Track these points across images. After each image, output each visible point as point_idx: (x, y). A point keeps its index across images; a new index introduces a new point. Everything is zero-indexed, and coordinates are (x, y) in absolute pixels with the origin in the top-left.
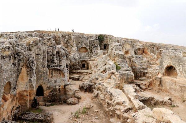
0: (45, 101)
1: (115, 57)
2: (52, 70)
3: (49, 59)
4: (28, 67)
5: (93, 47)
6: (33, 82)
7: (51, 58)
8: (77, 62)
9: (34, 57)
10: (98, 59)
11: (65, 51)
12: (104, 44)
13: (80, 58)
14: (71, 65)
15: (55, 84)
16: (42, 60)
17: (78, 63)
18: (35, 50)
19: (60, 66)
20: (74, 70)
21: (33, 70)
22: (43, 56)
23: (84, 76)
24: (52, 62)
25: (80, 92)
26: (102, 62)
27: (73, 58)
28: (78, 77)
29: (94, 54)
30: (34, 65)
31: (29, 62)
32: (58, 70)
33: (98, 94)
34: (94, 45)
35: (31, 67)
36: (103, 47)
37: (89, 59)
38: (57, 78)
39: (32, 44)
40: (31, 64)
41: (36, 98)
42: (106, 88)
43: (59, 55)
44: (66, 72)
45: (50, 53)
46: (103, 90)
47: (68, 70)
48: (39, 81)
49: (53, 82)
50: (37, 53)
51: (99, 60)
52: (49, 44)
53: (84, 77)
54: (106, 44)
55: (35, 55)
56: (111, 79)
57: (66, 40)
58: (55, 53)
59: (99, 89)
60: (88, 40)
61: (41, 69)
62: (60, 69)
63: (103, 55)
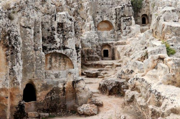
0: (38, 110)
1: (163, 33)
2: (52, 56)
3: (46, 37)
4: (7, 46)
5: (122, 19)
6: (17, 73)
7: (49, 34)
8: (94, 47)
9: (19, 30)
10: (132, 40)
11: (73, 23)
12: (143, 15)
13: (99, 40)
14: (84, 52)
15: (55, 80)
16: (32, 37)
17: (95, 49)
18: (20, 18)
19: (65, 48)
20: (89, 60)
21: (17, 52)
22: (34, 29)
23: (107, 70)
24: (50, 41)
25: (101, 94)
26: (139, 44)
27: (88, 40)
28: (97, 72)
29: (124, 33)
30: (19, 45)
31: (9, 38)
32: (61, 55)
33: (133, 97)
34: (124, 16)
35: (13, 47)
36: (140, 20)
37: (115, 42)
38: (60, 70)
39: (13, 8)
40: (13, 42)
41: (22, 102)
42: (149, 85)
43: (62, 30)
44: (76, 59)
45: (47, 26)
46: (142, 90)
47: (80, 55)
48: (28, 74)
49: (53, 76)
50: (23, 25)
51: (134, 42)
52: (43, 8)
53: (106, 72)
54: (145, 15)
55: (19, 27)
56: (157, 69)
57: (73, 9)
58: (55, 25)
59: (134, 88)
60: (114, 8)
61: (31, 53)
62: (64, 53)
63: (140, 34)
